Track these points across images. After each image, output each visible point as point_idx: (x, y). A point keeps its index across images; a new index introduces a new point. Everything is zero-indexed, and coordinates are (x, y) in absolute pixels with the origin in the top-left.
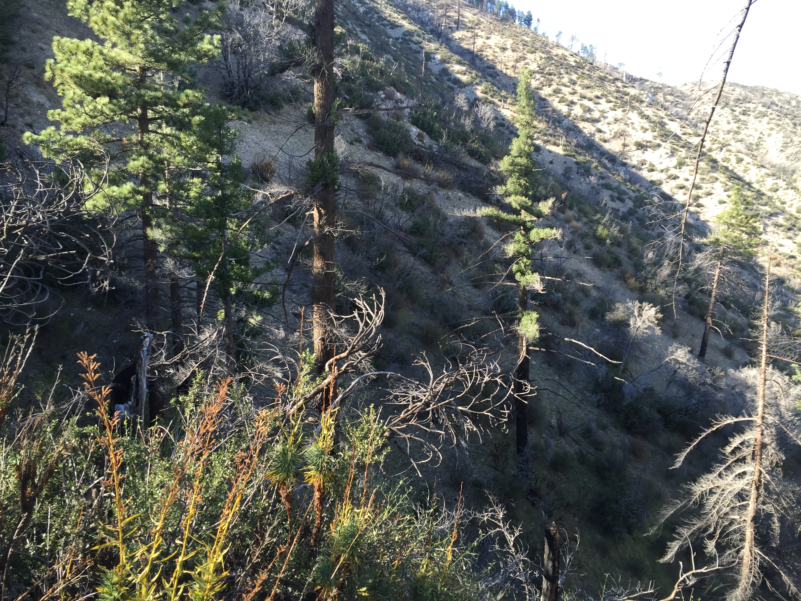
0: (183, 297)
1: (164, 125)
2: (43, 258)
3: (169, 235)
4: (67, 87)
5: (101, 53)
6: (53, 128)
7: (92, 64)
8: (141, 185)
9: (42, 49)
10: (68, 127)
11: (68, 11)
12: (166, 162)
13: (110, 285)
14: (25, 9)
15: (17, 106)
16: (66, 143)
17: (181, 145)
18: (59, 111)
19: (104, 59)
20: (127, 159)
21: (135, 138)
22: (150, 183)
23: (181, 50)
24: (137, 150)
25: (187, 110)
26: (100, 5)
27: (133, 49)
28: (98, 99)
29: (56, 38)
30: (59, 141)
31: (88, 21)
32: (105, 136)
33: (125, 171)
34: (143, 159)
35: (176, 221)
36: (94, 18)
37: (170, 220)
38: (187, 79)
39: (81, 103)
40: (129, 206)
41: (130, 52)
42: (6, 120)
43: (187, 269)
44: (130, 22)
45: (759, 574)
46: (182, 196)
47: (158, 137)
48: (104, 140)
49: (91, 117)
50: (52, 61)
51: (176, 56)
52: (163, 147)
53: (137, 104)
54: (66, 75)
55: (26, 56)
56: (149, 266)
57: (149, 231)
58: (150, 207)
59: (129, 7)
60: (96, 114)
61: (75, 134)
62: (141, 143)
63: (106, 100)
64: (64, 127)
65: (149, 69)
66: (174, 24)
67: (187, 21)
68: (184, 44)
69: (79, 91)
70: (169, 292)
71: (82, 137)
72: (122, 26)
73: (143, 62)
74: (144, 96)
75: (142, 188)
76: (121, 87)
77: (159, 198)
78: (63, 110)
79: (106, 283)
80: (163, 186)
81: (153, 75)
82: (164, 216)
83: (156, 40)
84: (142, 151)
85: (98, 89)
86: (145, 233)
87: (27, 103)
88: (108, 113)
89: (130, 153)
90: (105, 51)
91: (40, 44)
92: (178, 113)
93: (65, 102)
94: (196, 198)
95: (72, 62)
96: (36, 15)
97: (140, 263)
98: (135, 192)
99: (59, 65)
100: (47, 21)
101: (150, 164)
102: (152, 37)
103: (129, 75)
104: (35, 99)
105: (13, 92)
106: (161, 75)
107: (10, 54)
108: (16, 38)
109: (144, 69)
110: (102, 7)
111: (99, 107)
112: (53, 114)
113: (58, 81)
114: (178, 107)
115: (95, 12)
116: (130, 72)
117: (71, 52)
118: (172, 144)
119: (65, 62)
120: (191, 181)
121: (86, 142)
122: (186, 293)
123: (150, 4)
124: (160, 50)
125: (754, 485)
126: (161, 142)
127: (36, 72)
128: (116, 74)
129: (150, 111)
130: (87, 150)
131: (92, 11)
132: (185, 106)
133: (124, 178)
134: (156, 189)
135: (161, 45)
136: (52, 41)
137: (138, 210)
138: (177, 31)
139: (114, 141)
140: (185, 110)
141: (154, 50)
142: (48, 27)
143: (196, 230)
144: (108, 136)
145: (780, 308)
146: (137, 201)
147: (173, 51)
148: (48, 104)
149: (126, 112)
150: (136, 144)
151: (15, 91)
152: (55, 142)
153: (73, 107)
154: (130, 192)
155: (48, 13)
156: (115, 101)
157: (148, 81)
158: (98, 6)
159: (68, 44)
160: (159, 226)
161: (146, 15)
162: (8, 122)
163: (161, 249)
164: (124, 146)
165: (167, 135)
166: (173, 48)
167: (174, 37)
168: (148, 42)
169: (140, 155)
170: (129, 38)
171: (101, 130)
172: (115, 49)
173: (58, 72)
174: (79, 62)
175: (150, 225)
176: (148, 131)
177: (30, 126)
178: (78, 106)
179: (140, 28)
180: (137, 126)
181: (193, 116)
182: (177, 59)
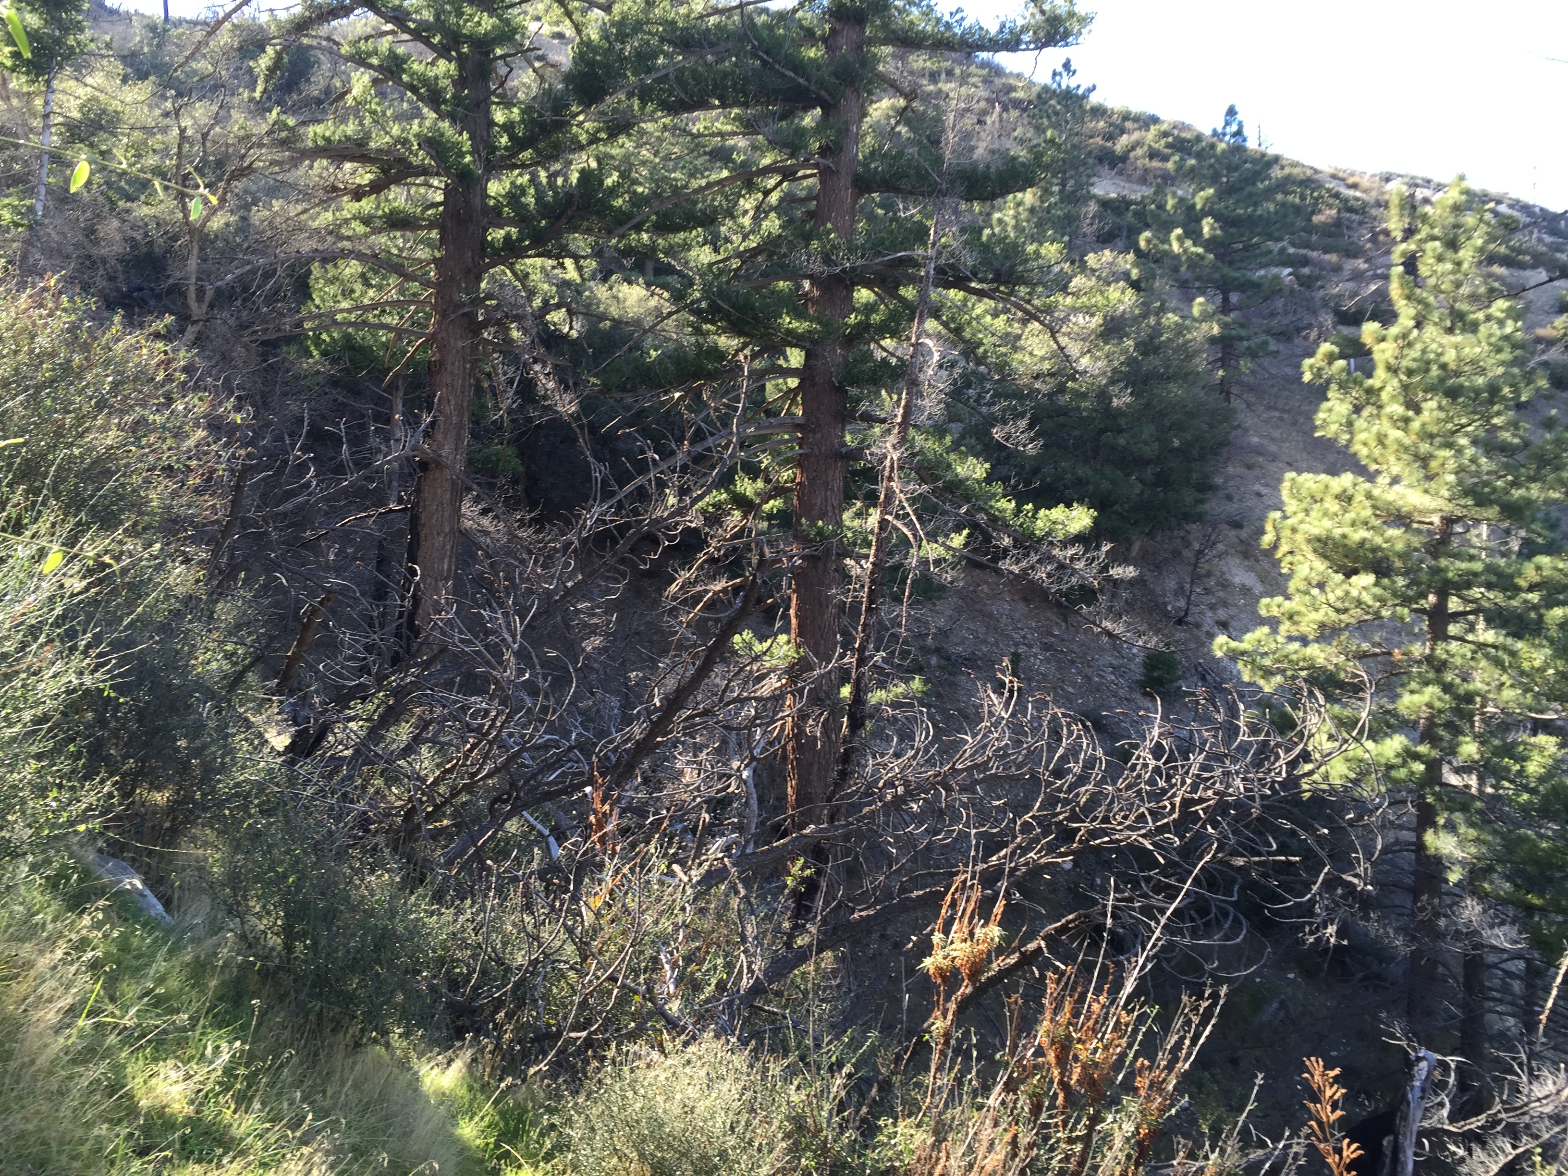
0: (1491, 989)
1: (1481, 625)
2: (1240, 862)
3: (1473, 850)
4: (1299, 558)
5: (1369, 496)
6: (1266, 629)
7: (1350, 516)
8: (1421, 742)
9: (1259, 495)
10: (1293, 628)
11: (1315, 428)
12: (1478, 699)
13: (1340, 934)
14: (1239, 432)
15: (1208, 591)
16: (1286, 657)
17: (1519, 667)
18: (1279, 599)
19: (1374, 507)
20: (1399, 690)
21: (1418, 650)
22: (1441, 739)
23: (1533, 479)
24: (1420, 673)
25: (1534, 597)
26: (1375, 412)
27: (1433, 484)
28: (1354, 579)
29: (1290, 475)
30: (1274, 653)
31: (1350, 441)
32: (1359, 646)
33: (1394, 713)
34: (1432, 692)
35: (1490, 822)
36: (1361, 437)
37: (1476, 818)
38: (1540, 535)
39: (1321, 586)
40: (1395, 781)
41: (1426, 491)
42: (1186, 614)
43: (1506, 928)
44: (1432, 436)
46: (1507, 769)
47: (1467, 650)
48: (1357, 652)
49: (1338, 611)
50: (1277, 515)
51: (1517, 493)
52: (1476, 669)
53: (1429, 586)
54: (1299, 537)
55: (1232, 508)
56: (1422, 909)
57: (1429, 837)
58: (1437, 788)
59: (1432, 410)
60: (1347, 604)
61: (1304, 641)
62: (1429, 659)
63: (1370, 579)
64: (1285, 627)
65: (1459, 519)
66: (1521, 432)
67: (1549, 424)
68: (1539, 468)
69: (1320, 566)
70: (1459, 971)
71: (1316, 645)
72: (1415, 444)
73: (1448, 507)
74: (1445, 570)
75: (1423, 749)
76: (1400, 556)
77: (1458, 771)
78: (1288, 598)
79: (1331, 930)
80: (1469, 749)
81: (1468, 531)
82: (1464, 808)
83: (1479, 465)
84: (1431, 675)
85: (1356, 560)
86: (1420, 837)
87: (1223, 585)
88: (1370, 603)
89: (1405, 678)
90: (1376, 492)
91: (1257, 487)
92: (1514, 603)
93: (1292, 586)
94: (1541, 780)
95: (1313, 514)
96: (1256, 440)
97: (1403, 899)
98: (1409, 755)
99: (1289, 522)
100: (1273, 448)
101: (1444, 702)
102: (1473, 460)
103: (1419, 532)
104: (1237, 580)
105: (1204, 568)
106: (1484, 529)
107: (1206, 507)
108: (1219, 480)
109: (1449, 521)
110: (1378, 416)
111: (1354, 593)
112: (1268, 606)
113: (1284, 548)
114: (1518, 589)
115: (1365, 425)
116: (1422, 527)
117: (1312, 497)
118: (1498, 663)
119: (1301, 515)
120: (1533, 740)
121: (1323, 655)
122: (1497, 982)
123: (1474, 400)
124: (1486, 484)
126: (1473, 658)
127: (1244, 534)
128: (1393, 532)
129: (1455, 599)
130: (1323, 669)
131: (1360, 423)
132: (1531, 588)
133: (1389, 726)
134: (1454, 753)
135: (1489, 473)
136: (1280, 480)
137: (1410, 791)
138: (1526, 444)
139: (1375, 655)
140: (1530, 596)
141: (1476, 484)
142: (1274, 458)
143: (1535, 846)
144: (1365, 646)
146: (1413, 773)
147: (1515, 484)
148: (1258, 588)
149: (1406, 601)
150: (1419, 662)
151: (1207, 567)
152: (1266, 653)
153: (1307, 593)
154: (1398, 755)
155: (1276, 434)
156: (1386, 581)
157: (1455, 543)
158: (1371, 415)
159: (1311, 484)
160: (1451, 827)
161: (1464, 421)
162: (1190, 619)
163: (1454, 876)
164: (1394, 665)
165: (1486, 645)
166: (1516, 478)
167: (1520, 457)
168: (1463, 470)
169: (1426, 683)
170: (1425, 466)
171: (1352, 635)
172: (1396, 487)
173: (1286, 533)
174: (1325, 514)
175: (1434, 824)
176: (1447, 638)
177: (1224, 626)
178: (1315, 591)
179: (1449, 445)
180: (1425, 628)
181: (1550, 607)
182: (1522, 498)
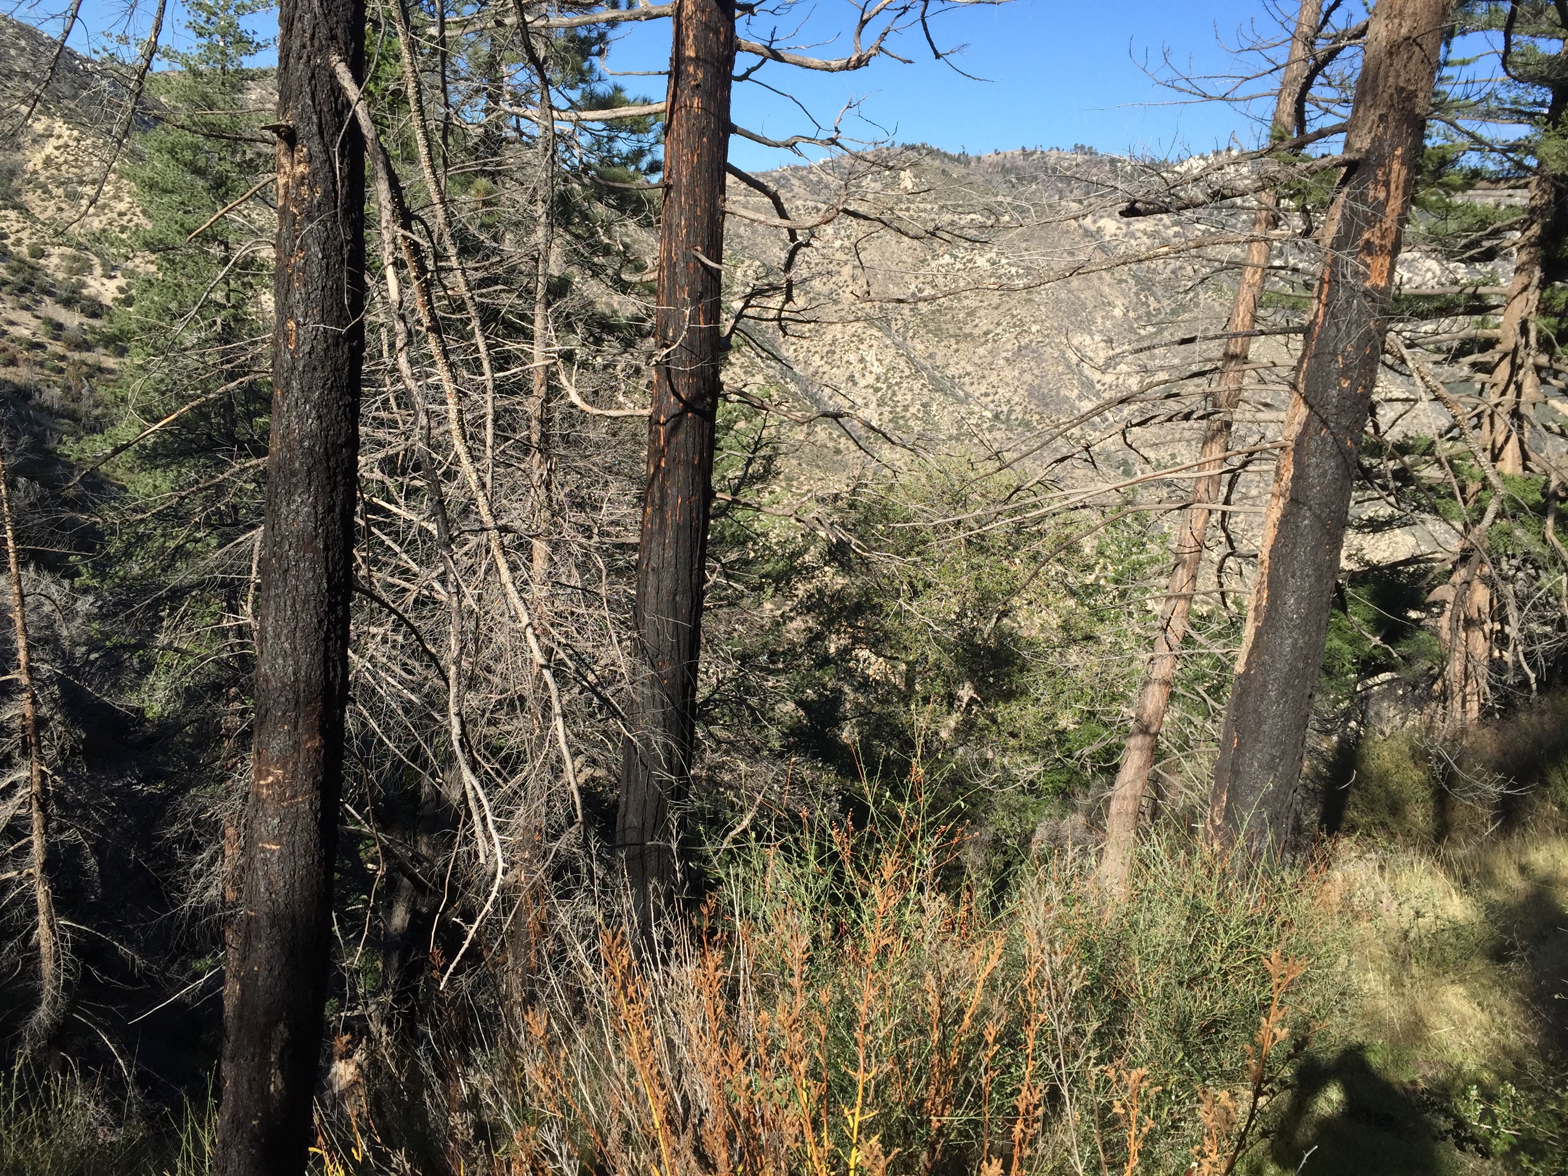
45: (73, 961)
125: (34, 802)
145: (29, 449)
